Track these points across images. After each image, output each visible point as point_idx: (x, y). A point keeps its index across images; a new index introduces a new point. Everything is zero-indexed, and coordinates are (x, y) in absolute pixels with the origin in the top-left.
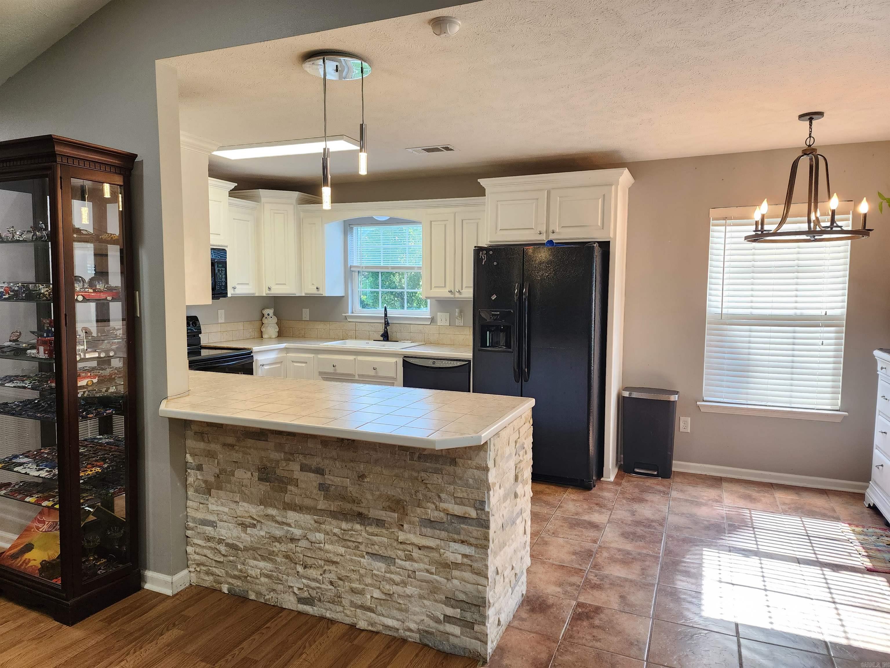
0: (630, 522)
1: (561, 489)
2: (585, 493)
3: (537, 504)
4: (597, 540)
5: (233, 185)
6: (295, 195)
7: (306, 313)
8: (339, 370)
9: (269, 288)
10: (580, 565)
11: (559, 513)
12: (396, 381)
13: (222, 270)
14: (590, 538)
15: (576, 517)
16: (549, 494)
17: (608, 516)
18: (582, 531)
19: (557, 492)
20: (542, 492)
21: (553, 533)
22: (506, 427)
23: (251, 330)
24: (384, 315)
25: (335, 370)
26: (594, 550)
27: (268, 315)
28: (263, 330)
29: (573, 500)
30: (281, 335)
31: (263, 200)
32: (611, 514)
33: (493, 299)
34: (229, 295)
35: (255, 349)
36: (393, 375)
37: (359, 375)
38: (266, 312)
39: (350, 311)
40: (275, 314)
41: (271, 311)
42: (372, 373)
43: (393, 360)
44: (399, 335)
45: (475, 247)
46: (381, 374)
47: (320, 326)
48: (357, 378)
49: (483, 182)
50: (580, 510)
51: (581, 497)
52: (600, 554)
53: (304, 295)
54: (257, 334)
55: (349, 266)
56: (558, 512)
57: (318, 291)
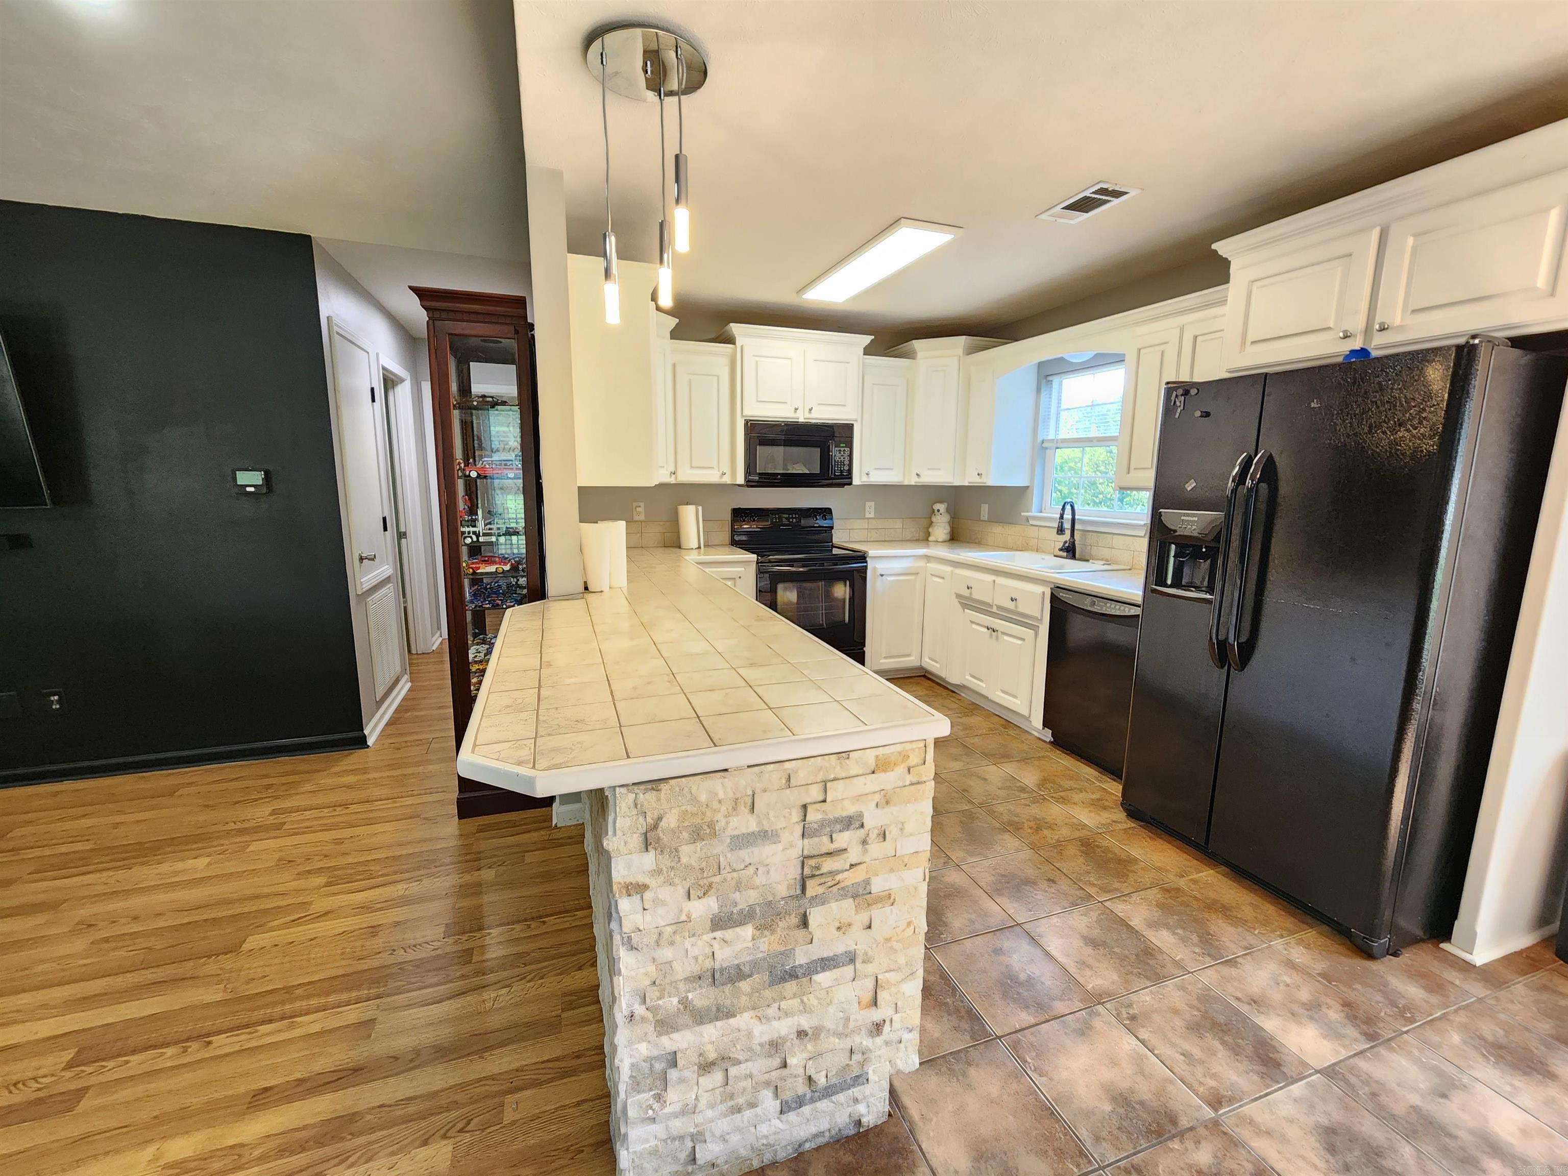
0: (1399, 1109)
1: (1289, 922)
2: (1343, 959)
3: (1180, 931)
4: (1231, 1100)
5: (867, 339)
6: (961, 341)
7: (985, 510)
8: (977, 595)
9: (918, 475)
10: (1098, 1139)
11: (1209, 977)
12: (1042, 623)
13: (844, 451)
14: (1212, 1083)
15: (1244, 1008)
16: (1237, 921)
17: (1344, 1054)
18: (1214, 1054)
19: (1265, 923)
20: (1225, 911)
21: (1133, 1018)
23: (913, 530)
24: (1058, 516)
25: (971, 593)
26: (1184, 1122)
27: (938, 511)
28: (930, 530)
29: (1290, 964)
30: (955, 537)
31: (920, 355)
32: (1361, 1052)
33: (1189, 489)
34: (856, 481)
35: (871, 553)
36: (1037, 614)
37: (999, 607)
38: (937, 506)
39: (1035, 507)
40: (948, 511)
41: (941, 507)
42: (1011, 605)
43: (1038, 589)
44: (1094, 551)
45: (1168, 383)
46: (1021, 609)
47: (998, 529)
48: (994, 610)
49: (1222, 247)
50: (1277, 996)
51: (1321, 965)
52: (1189, 1144)
53: (967, 484)
54: (922, 536)
55: (1039, 440)
56: (1210, 972)
57: (981, 478)
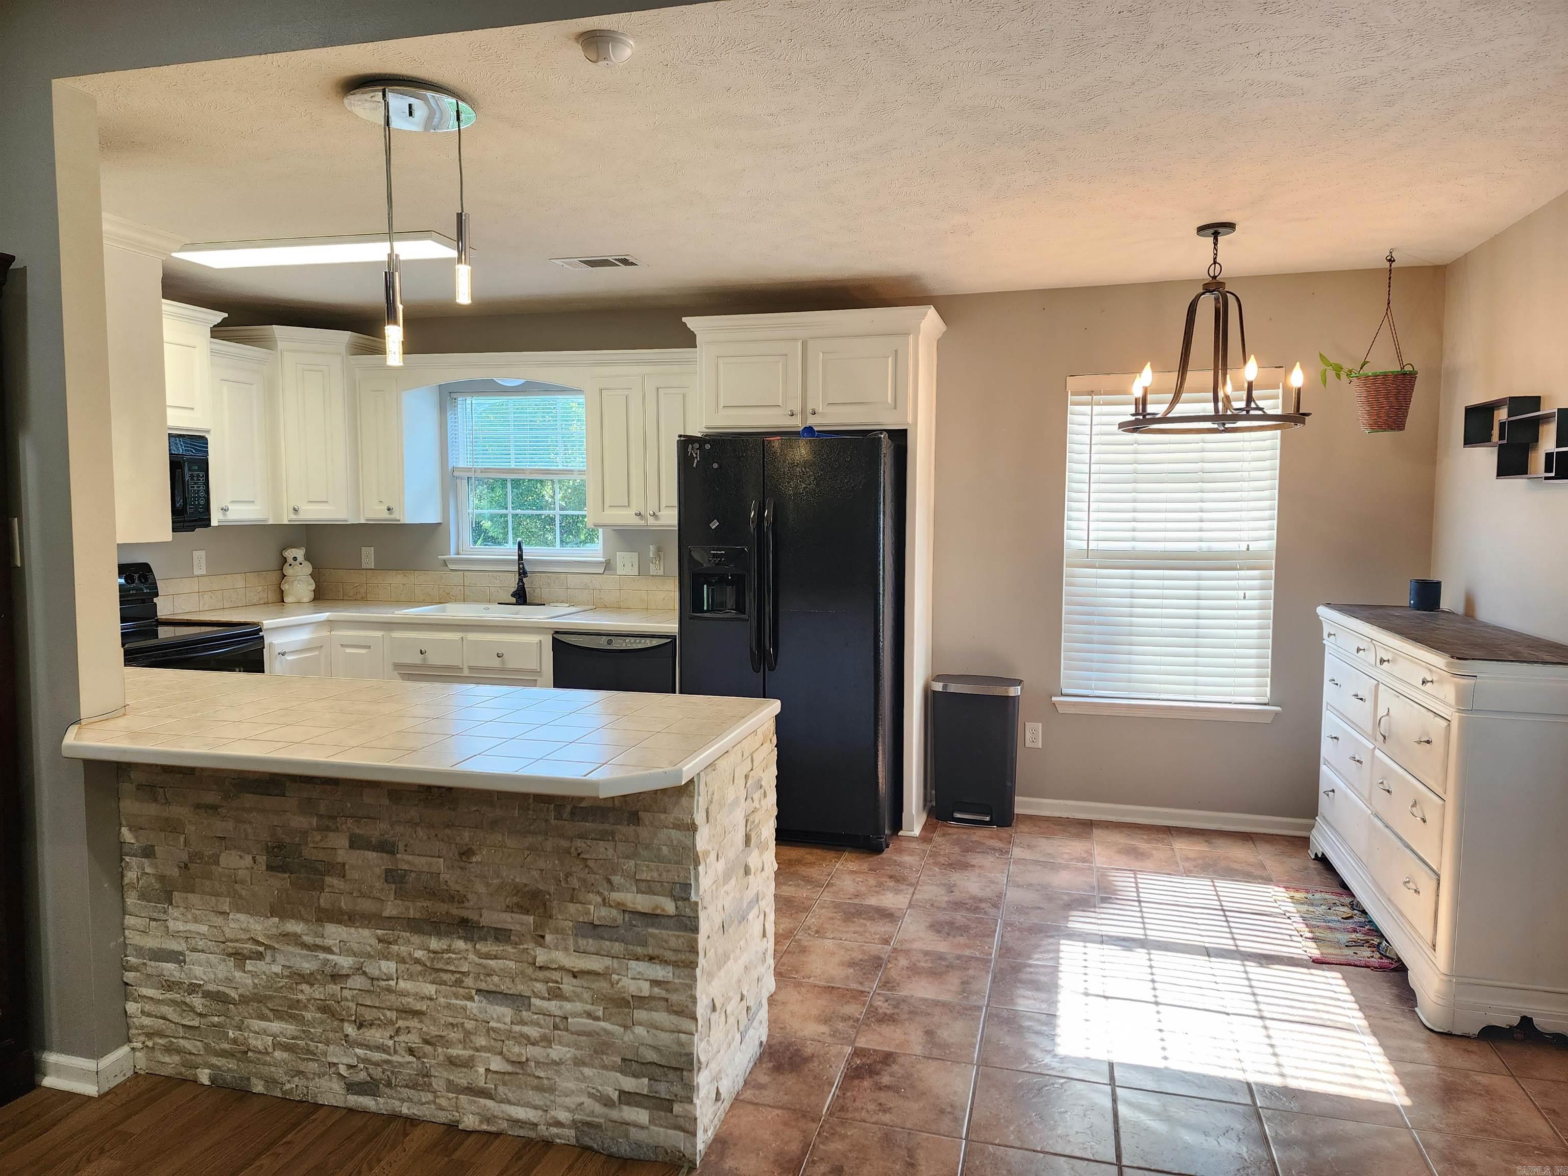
0: (944, 905)
1: (832, 854)
2: (871, 859)
3: (790, 883)
4: (891, 938)
5: (218, 317)
6: (344, 337)
7: (368, 556)
8: (434, 659)
9: (295, 510)
10: (861, 983)
11: (827, 897)
12: (541, 676)
13: (198, 476)
14: (877, 936)
15: (856, 901)
16: (812, 864)
17: (909, 896)
18: (866, 925)
19: (824, 859)
20: (799, 862)
21: (817, 932)
22: (727, 752)
23: (260, 588)
24: (517, 558)
25: (424, 659)
26: (885, 957)
27: (295, 559)
28: (285, 587)
29: (853, 872)
31: (281, 345)
32: (914, 893)
33: (713, 528)
34: (214, 523)
35: (267, 623)
36: (534, 665)
37: (471, 668)
38: (290, 554)
39: (453, 549)
40: (308, 557)
41: (300, 553)
42: (496, 663)
43: (534, 639)
44: (546, 594)
45: (680, 436)
46: (511, 665)
47: (396, 580)
48: (466, 673)
49: (692, 322)
50: (863, 889)
51: (865, 866)
52: (894, 962)
53: (363, 522)
54: (272, 596)
55: (450, 468)
56: (825, 894)
57: (390, 514)
